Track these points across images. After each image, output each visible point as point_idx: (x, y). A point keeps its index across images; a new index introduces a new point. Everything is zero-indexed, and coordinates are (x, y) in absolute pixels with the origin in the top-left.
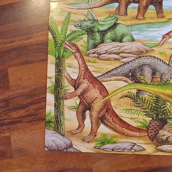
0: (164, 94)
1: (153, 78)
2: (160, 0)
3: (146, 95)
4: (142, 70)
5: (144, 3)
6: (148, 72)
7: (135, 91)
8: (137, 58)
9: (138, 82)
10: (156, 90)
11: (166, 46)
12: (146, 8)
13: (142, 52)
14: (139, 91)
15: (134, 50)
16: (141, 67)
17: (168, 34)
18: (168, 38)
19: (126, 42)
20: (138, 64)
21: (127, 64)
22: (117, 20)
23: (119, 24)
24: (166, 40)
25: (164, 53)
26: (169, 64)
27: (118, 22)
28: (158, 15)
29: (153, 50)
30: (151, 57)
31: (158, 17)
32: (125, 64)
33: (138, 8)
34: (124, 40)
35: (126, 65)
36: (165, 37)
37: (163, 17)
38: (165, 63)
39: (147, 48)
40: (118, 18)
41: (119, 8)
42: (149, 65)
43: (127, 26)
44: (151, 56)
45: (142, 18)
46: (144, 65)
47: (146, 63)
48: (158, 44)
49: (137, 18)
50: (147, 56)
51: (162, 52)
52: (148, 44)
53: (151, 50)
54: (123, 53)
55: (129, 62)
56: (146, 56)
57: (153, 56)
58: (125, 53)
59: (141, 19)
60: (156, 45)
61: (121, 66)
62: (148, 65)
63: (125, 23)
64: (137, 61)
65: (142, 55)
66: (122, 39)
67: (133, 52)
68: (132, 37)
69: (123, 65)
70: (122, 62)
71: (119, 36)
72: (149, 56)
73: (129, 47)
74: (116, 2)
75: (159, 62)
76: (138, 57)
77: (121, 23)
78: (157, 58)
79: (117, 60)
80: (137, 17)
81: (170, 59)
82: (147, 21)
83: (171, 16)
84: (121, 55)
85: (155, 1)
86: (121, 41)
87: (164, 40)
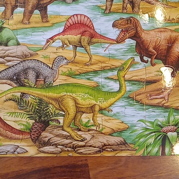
0: (47, 97)
1: (37, 81)
2: (45, 5)
3: (30, 98)
4: (26, 74)
5: (30, 8)
6: (32, 75)
7: (19, 95)
8: (21, 62)
9: (23, 85)
10: (39, 92)
11: (49, 50)
12: (31, 12)
13: (26, 56)
14: (23, 94)
15: (19, 53)
16: (25, 71)
17: (52, 38)
18: (52, 42)
19: (11, 46)
20: (22, 67)
21: (12, 67)
22: (3, 24)
23: (5, 28)
24: (50, 44)
25: (48, 57)
26: (52, 68)
27: (4, 26)
28: (42, 19)
29: (38, 54)
30: (35, 61)
31: (42, 21)
32: (10, 67)
33: (23, 12)
34: (10, 43)
35: (11, 68)
36: (49, 41)
37: (47, 22)
38: (49, 67)
39: (32, 52)
40: (4, 22)
41: (5, 12)
42: (33, 69)
43: (13, 30)
44: (35, 60)
45: (27, 23)
47: (30, 66)
48: (42, 48)
49: (22, 22)
50: (31, 60)
51: (46, 55)
52: (32, 48)
53: (35, 54)
54: (8, 57)
55: (14, 66)
56: (30, 60)
57: (37, 60)
58: (10, 56)
59: (26, 23)
60: (40, 48)
61: (5, 70)
62: (32, 68)
63: (11, 27)
64: (21, 64)
65: (27, 59)
66: (8, 43)
67: (18, 56)
68: (17, 41)
69: (8, 68)
70: (7, 66)
71: (5, 40)
72: (34, 60)
73: (15, 50)
75: (43, 65)
76: (23, 60)
77: (5, 27)
78: (41, 61)
79: (2, 63)
81: (53, 63)
82: (31, 25)
83: (55, 21)
84: (6, 58)
85: (40, 6)
86: (6, 45)
87: (48, 44)
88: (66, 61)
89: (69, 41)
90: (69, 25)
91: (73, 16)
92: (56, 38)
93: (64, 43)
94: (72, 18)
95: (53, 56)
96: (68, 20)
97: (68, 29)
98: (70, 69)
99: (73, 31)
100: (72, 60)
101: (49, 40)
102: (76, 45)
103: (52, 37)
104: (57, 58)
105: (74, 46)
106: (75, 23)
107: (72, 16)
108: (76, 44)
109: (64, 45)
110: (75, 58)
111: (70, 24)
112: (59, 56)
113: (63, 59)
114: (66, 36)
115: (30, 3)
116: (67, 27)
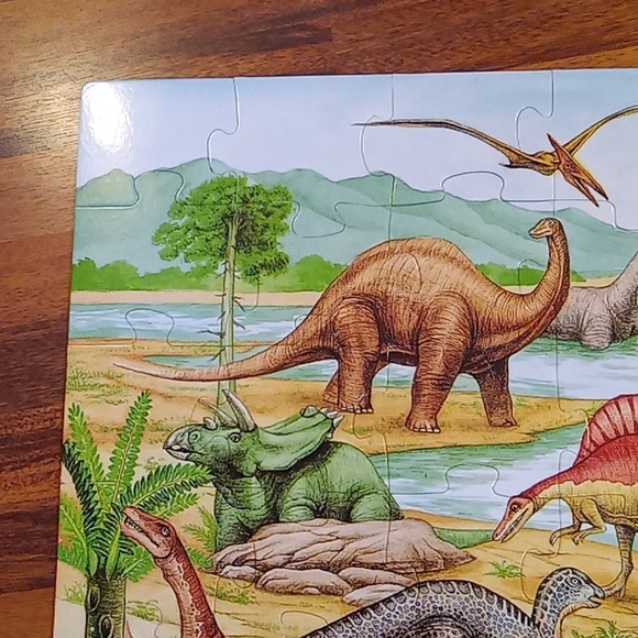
2: (499, 355)
5: (437, 366)
8: (409, 589)
11: (520, 541)
12: (444, 384)
13: (427, 565)
15: (399, 553)
16: (425, 628)
17: (529, 494)
18: (531, 510)
19: (365, 520)
20: (414, 612)
21: (371, 611)
22: (332, 429)
24: (525, 518)
25: (514, 571)
26: (533, 618)
27: (337, 437)
28: (490, 414)
29: (474, 558)
30: (462, 587)
31: (490, 422)
32: (363, 611)
33: (412, 382)
35: (368, 616)
36: (519, 506)
37: (510, 424)
38: (519, 614)
39: (450, 549)
40: (335, 421)
41: (338, 381)
42: (458, 620)
43: (372, 455)
44: (465, 582)
45: (429, 427)
46: (438, 617)
47: (445, 610)
48: (491, 534)
49: (409, 423)
50: (449, 581)
51: (506, 565)
52: (451, 534)
53: (462, 559)
54: (354, 566)
55: (378, 604)
56: (444, 581)
57: (472, 583)
58: (361, 565)
59: (426, 428)
60: (483, 536)
61: (345, 620)
62: (451, 617)
63: (363, 443)
64: (409, 599)
65: (431, 578)
66: (352, 508)
67: (395, 563)
68: (389, 500)
69: (353, 615)
70: (350, 604)
71: (341, 496)
72: (458, 582)
73: (380, 540)
74: (326, 358)
75: (495, 606)
76: (414, 582)
77: (342, 443)
78: (487, 590)
79: (329, 594)
80: (408, 419)
81: (538, 597)
82: (447, 437)
83: (541, 421)
84: (347, 572)
85: (479, 358)
86: (347, 517)
87: (514, 518)
88: (591, 591)
89: (600, 508)
90: (599, 439)
91: (616, 401)
92: (547, 493)
93: (580, 517)
94: (612, 410)
95: (537, 569)
96: (592, 421)
97: (595, 455)
98: (607, 627)
99: (618, 466)
100: (617, 588)
101: (517, 500)
102: (629, 523)
103: (531, 490)
104: (551, 575)
105: (621, 529)
106: (622, 433)
107: (609, 403)
108: (631, 520)
109: (581, 522)
110: (627, 577)
111: (603, 434)
112: (560, 570)
113: (580, 582)
114: (586, 488)
115: (438, 348)
116: (593, 448)
